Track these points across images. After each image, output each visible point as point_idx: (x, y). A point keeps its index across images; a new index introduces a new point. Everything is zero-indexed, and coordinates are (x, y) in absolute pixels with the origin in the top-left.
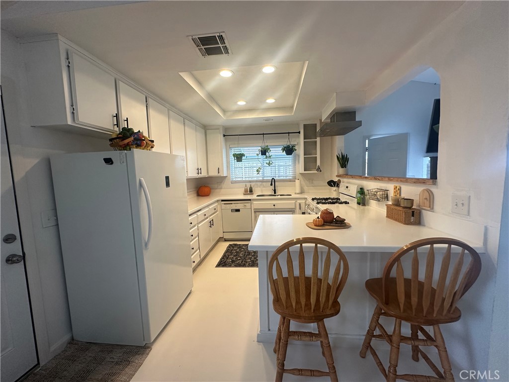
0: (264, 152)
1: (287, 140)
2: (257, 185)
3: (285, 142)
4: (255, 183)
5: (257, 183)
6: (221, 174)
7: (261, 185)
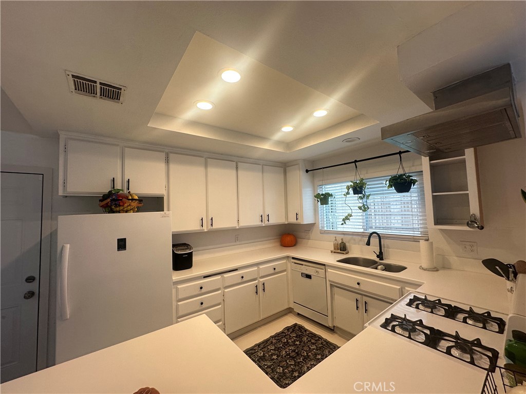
0: (358, 189)
1: (398, 165)
2: (354, 240)
3: (395, 170)
4: (351, 236)
5: (354, 237)
6: (299, 221)
7: (361, 240)
